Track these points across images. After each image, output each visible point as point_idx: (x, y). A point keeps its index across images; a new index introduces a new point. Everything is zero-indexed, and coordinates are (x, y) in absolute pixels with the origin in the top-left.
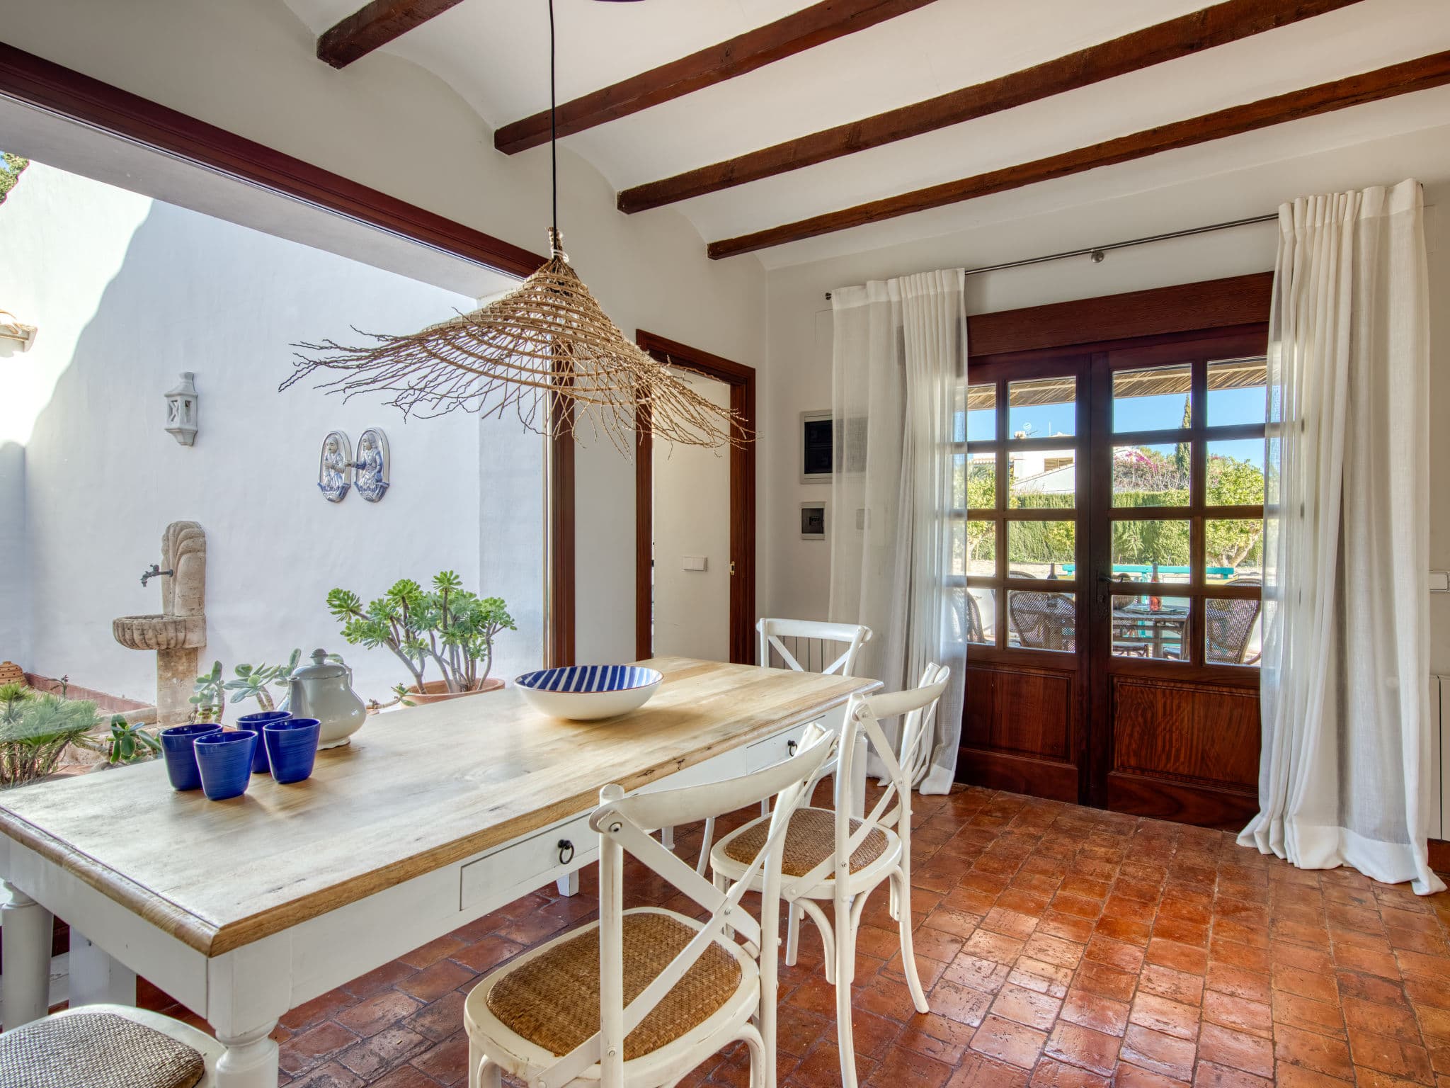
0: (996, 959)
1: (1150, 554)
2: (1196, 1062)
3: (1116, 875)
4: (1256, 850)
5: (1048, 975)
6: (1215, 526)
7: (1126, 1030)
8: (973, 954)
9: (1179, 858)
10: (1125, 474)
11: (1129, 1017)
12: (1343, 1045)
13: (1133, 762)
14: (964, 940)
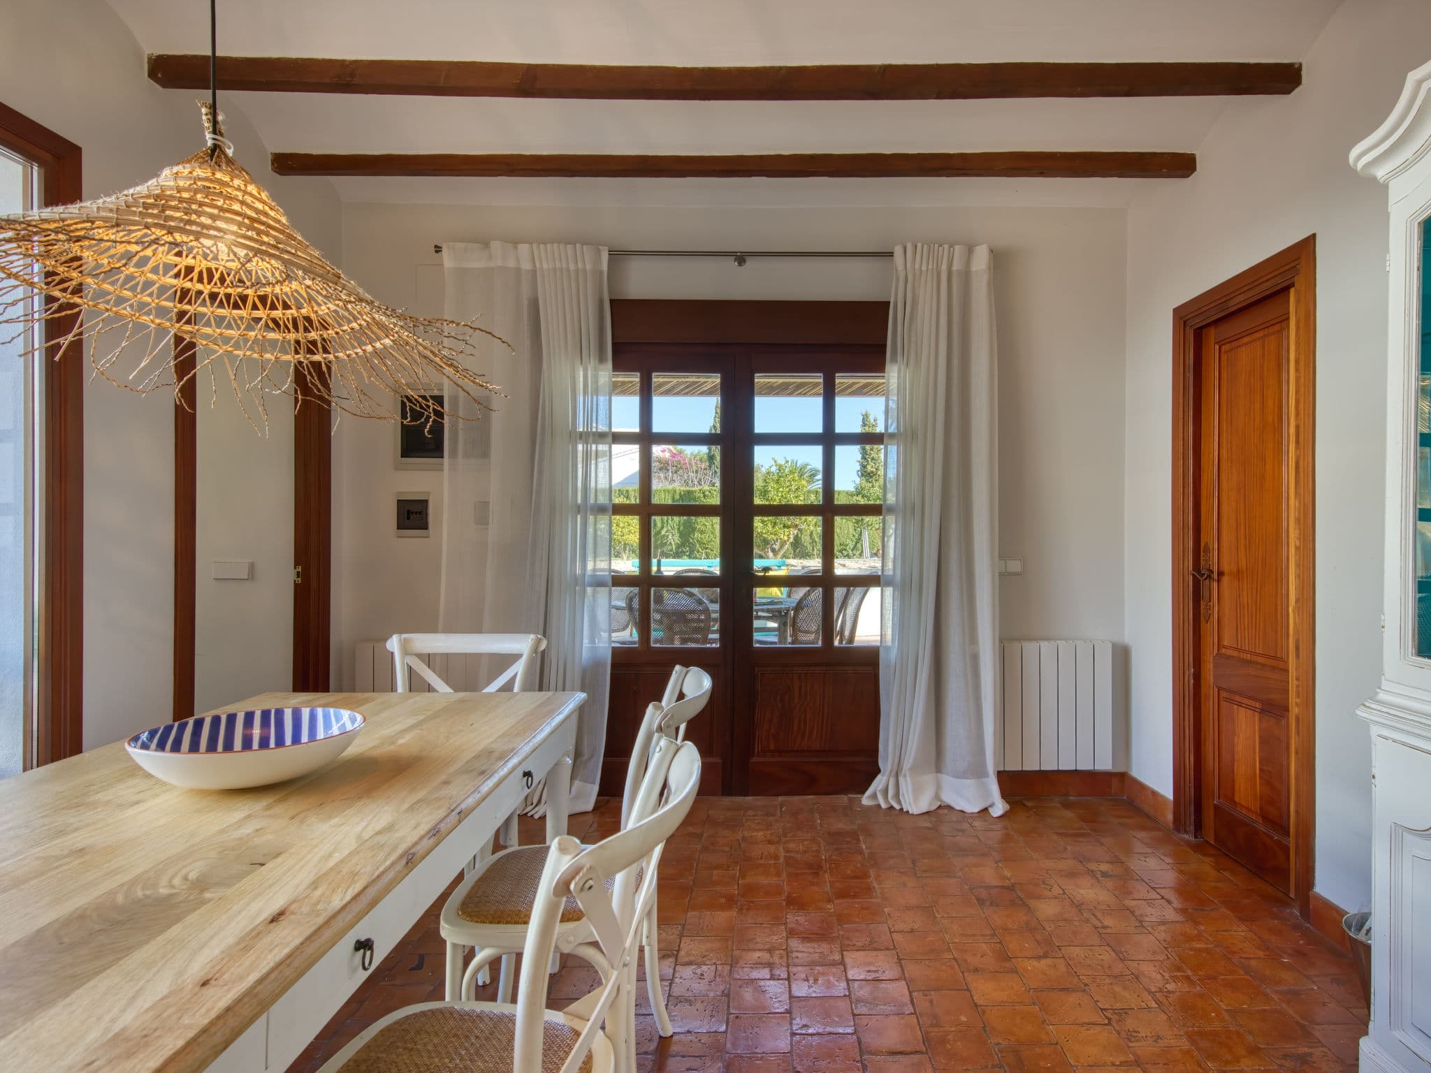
0: (714, 961)
1: (686, 548)
2: (911, 996)
3: (782, 854)
4: (879, 806)
5: (766, 961)
6: (763, 522)
7: (849, 989)
8: (690, 963)
9: (825, 826)
10: (661, 469)
11: (846, 976)
12: (999, 945)
13: (772, 747)
14: (675, 952)
